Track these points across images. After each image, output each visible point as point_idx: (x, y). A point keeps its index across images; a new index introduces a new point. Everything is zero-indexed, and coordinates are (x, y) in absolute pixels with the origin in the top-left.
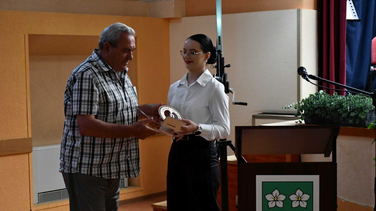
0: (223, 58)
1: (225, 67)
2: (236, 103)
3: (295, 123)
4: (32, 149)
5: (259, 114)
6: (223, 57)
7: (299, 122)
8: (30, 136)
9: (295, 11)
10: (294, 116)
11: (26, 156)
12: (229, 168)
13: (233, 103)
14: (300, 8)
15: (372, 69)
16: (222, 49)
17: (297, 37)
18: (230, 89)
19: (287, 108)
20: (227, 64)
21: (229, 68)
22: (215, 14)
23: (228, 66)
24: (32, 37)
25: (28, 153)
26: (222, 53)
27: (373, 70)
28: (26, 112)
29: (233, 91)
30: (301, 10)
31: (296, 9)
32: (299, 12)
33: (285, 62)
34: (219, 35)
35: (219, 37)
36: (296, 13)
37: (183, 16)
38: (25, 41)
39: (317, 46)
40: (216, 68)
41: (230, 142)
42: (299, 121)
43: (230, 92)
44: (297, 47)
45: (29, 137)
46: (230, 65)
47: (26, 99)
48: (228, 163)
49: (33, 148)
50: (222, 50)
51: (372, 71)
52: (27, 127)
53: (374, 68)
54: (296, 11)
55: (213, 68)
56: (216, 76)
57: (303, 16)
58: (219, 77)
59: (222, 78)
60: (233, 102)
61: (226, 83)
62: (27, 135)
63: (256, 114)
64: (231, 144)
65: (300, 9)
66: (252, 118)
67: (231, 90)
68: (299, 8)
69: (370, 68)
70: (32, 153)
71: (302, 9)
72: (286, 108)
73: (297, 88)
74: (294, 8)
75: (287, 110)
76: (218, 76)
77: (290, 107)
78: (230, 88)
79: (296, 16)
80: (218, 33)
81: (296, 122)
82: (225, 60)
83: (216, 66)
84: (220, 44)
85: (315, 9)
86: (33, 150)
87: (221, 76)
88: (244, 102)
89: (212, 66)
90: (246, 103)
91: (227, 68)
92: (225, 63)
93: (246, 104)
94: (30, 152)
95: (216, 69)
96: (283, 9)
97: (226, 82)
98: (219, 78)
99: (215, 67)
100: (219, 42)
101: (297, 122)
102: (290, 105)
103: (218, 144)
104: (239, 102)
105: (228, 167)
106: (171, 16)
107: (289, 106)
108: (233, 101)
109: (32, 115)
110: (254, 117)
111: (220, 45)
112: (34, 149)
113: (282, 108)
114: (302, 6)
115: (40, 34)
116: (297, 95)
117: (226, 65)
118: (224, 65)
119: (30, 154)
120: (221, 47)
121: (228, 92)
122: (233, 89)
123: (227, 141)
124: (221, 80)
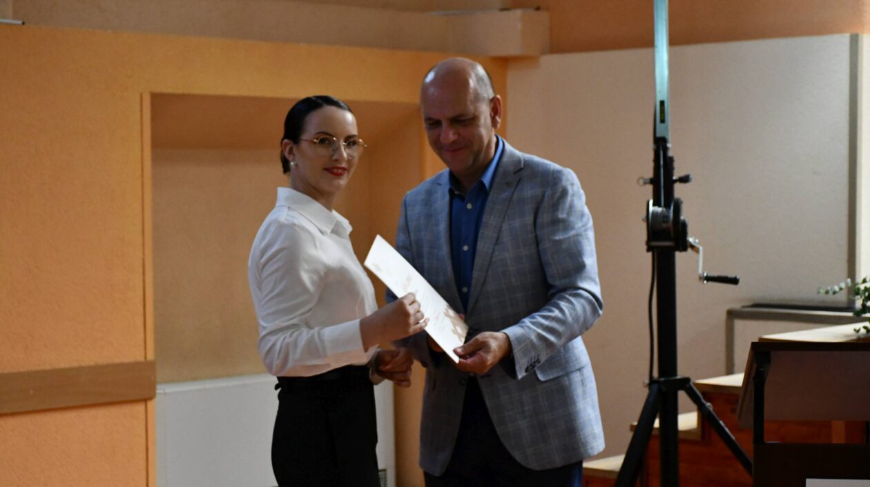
0: (671, 159)
1: (676, 181)
2: (709, 279)
3: (852, 332)
4: (153, 389)
5: (744, 307)
7: (863, 331)
8: (151, 356)
9: (845, 38)
10: (851, 314)
11: (140, 408)
13: (700, 278)
14: (858, 32)
16: (668, 134)
17: (848, 108)
18: (691, 240)
19: (831, 292)
20: (681, 175)
21: (686, 184)
22: (649, 43)
23: (685, 179)
24: (159, 101)
25: (145, 400)
26: (669, 145)
28: (142, 293)
29: (698, 246)
30: (860, 37)
31: (848, 35)
32: (855, 42)
34: (659, 98)
35: (662, 103)
36: (848, 46)
37: (543, 53)
38: (141, 111)
40: (651, 183)
41: (687, 380)
42: (865, 328)
43: (690, 250)
45: (148, 359)
46: (689, 176)
49: (158, 387)
50: (670, 137)
52: (143, 334)
54: (848, 39)
55: (645, 183)
56: (654, 205)
57: (864, 53)
58: (659, 209)
59: (668, 212)
60: (700, 275)
61: (680, 224)
62: (143, 355)
63: (737, 306)
64: (690, 387)
65: (857, 35)
66: (724, 316)
67: (693, 243)
68: (854, 31)
70: (153, 400)
71: (864, 35)
72: (827, 292)
73: (847, 240)
74: (840, 31)
75: (830, 297)
76: (659, 206)
77: (841, 289)
78: (691, 237)
79: (848, 53)
80: (659, 93)
81: (855, 330)
82: (676, 165)
83: (651, 179)
84: (663, 121)
86: (158, 391)
87: (667, 206)
88: (731, 275)
89: (642, 179)
90: (735, 278)
91: (682, 184)
92: (675, 172)
93: (734, 281)
94: (151, 398)
95: (650, 188)
96: (809, 34)
97: (681, 221)
98: (662, 211)
99: (648, 181)
100: (661, 116)
101: (857, 329)
102: (838, 285)
103: (655, 387)
104: (714, 274)
105: (681, 446)
106: (513, 49)
107: (837, 288)
108: (700, 271)
109: (155, 302)
110: (732, 315)
111: (663, 125)
112: (161, 389)
113: (818, 293)
114: (862, 26)
115: (180, 91)
116: (847, 259)
117: (679, 178)
118: (674, 178)
119: (150, 404)
120: (667, 129)
121: (685, 249)
122: (697, 241)
123: (679, 377)
124: (667, 217)
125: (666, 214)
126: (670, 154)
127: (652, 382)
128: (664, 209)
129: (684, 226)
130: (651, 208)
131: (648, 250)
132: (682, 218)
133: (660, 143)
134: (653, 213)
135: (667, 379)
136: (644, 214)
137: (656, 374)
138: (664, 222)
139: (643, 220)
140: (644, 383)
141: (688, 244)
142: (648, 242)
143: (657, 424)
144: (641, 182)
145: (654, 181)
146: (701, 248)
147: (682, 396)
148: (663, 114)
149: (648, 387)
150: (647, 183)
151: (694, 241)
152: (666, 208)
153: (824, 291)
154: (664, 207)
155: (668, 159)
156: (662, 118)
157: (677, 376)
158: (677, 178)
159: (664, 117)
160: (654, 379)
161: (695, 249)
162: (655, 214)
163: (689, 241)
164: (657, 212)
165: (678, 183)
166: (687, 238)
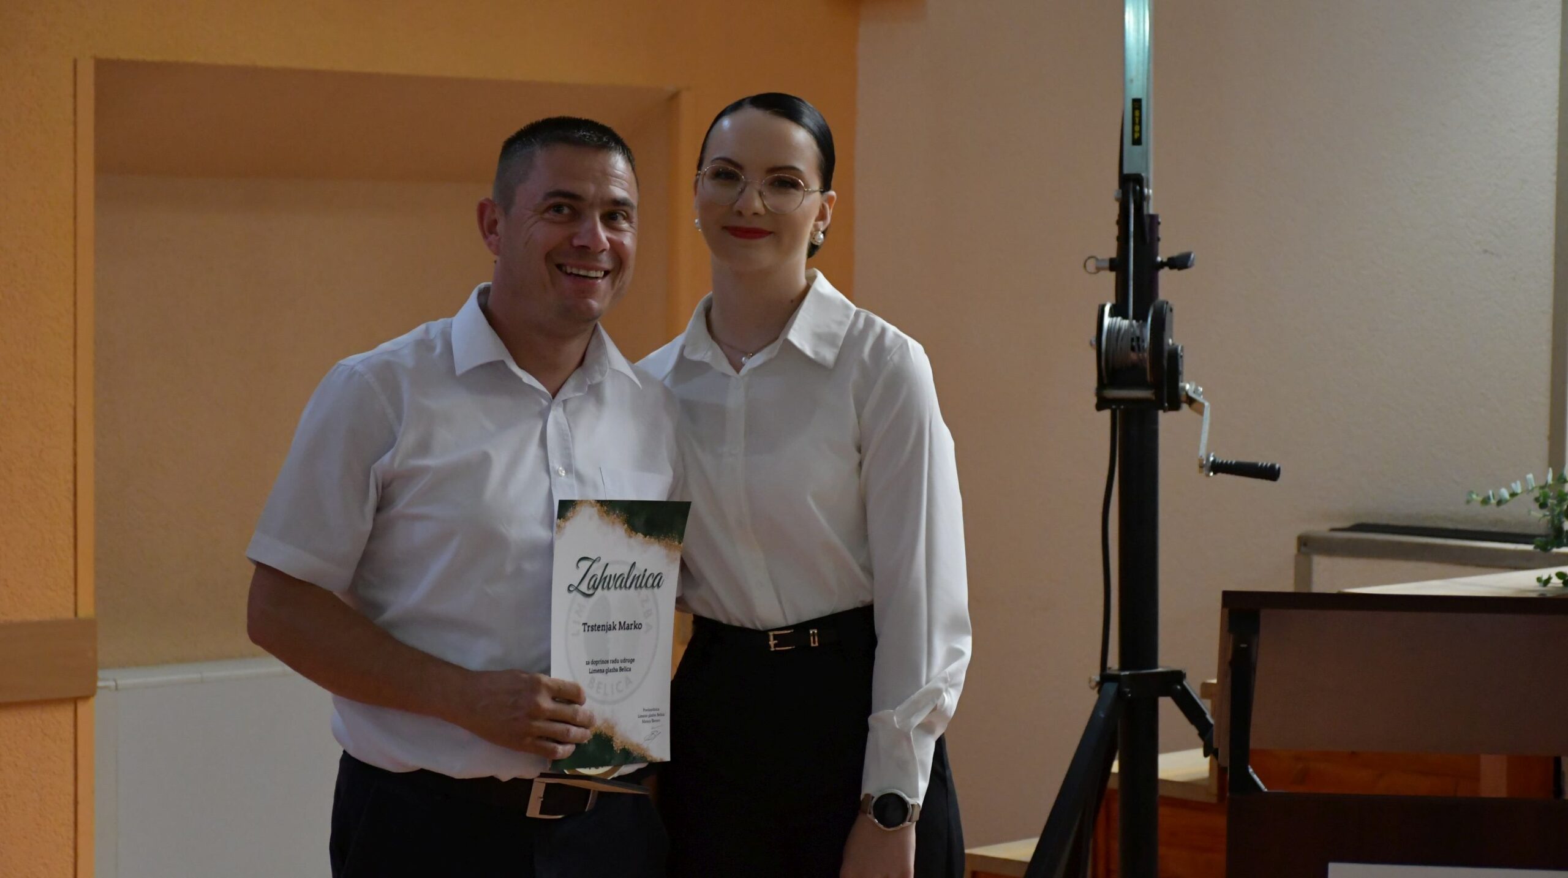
0: (1154, 219)
1: (1162, 265)
2: (1218, 468)
3: (1535, 584)
4: (95, 678)
5: (1334, 530)
6: (1152, 211)
7: (1556, 582)
8: (87, 610)
10: (1530, 547)
11: (64, 715)
12: (1164, 814)
13: (1201, 466)
16: (1146, 168)
17: (1556, 117)
18: (1190, 387)
19: (1493, 501)
20: (1175, 252)
21: (1183, 272)
23: (1180, 263)
25: (75, 701)
26: (1149, 191)
28: (70, 477)
29: (1200, 399)
33: (1486, 251)
34: (1137, 90)
35: (1137, 103)
38: (75, 96)
40: (1111, 269)
41: (1178, 676)
42: (1560, 575)
43: (1185, 407)
44: (1553, 168)
45: (82, 614)
46: (1189, 254)
47: (71, 412)
48: (1162, 791)
49: (101, 674)
50: (1151, 176)
52: (71, 561)
55: (1098, 269)
56: (1113, 314)
58: (1126, 323)
59: (1142, 327)
60: (1201, 460)
61: (1166, 355)
62: (71, 606)
63: (1320, 528)
64: (1184, 689)
66: (1292, 548)
67: (1191, 394)
70: (93, 701)
72: (1486, 501)
73: (1548, 394)
75: (1492, 508)
76: (1125, 317)
77: (1513, 495)
78: (1188, 381)
80: (1131, 82)
81: (1539, 580)
82: (1163, 232)
83: (1112, 261)
84: (1137, 141)
86: (100, 684)
87: (1140, 316)
88: (1263, 460)
89: (1093, 261)
90: (1273, 467)
91: (1175, 272)
92: (1161, 246)
93: (1270, 473)
94: (86, 698)
95: (1111, 276)
97: (1166, 348)
98: (1131, 325)
99: (1107, 264)
100: (1134, 132)
101: (1545, 577)
102: (1508, 487)
103: (1111, 688)
104: (1231, 458)
105: (1163, 811)
107: (1505, 493)
108: (1202, 452)
110: (1308, 545)
111: (1138, 149)
112: (106, 679)
113: (1468, 502)
115: (157, 58)
116: (1547, 433)
117: (1170, 259)
118: (1159, 259)
119: (82, 708)
120: (1145, 158)
121: (1175, 406)
122: (1201, 389)
123: (1160, 670)
124: (1138, 338)
125: (1138, 333)
126: (1151, 209)
127: (1106, 677)
128: (1134, 322)
129: (1174, 357)
130: (1107, 321)
131: (1100, 407)
132: (1170, 341)
133: (1131, 187)
134: (1109, 330)
135: (1133, 672)
136: (1095, 333)
137: (1113, 662)
138: (1133, 349)
139: (1091, 344)
140: (1090, 681)
141: (1183, 398)
142: (1099, 390)
143: (1115, 768)
144: (1091, 265)
145: (1117, 265)
146: (1207, 404)
147: (1167, 706)
148: (1137, 128)
149: (1097, 689)
150: (1103, 269)
151: (1193, 387)
152: (1137, 321)
153: (1480, 499)
154: (1134, 318)
155: (1147, 221)
156: (1137, 135)
157: (1155, 666)
158: (1165, 260)
159: (1140, 131)
160: (1108, 672)
161: (1195, 405)
162: (1113, 332)
163: (1184, 388)
164: (1120, 329)
165: (1166, 269)
166: (1181, 384)
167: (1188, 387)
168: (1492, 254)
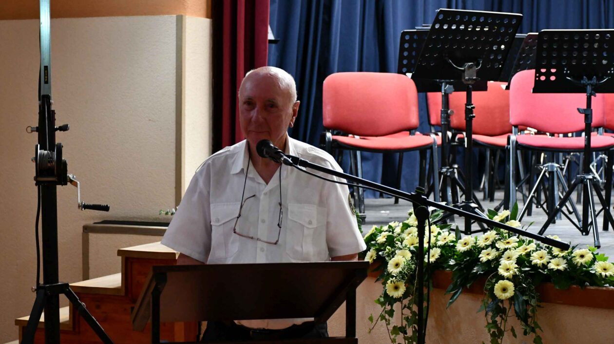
0: (53, 111)
1: (57, 129)
2: (86, 207)
13: (79, 207)
14: (183, 14)
15: (329, 139)
16: (51, 92)
17: (175, 71)
18: (71, 176)
19: (170, 213)
20: (61, 125)
21: (65, 132)
23: (64, 128)
26: (52, 101)
27: (331, 139)
29: (76, 181)
30: (184, 17)
31: (175, 16)
32: (180, 21)
33: (150, 120)
34: (46, 62)
35: (46, 68)
36: (175, 24)
39: (211, 90)
40: (37, 132)
41: (66, 285)
43: (69, 183)
44: (175, 90)
46: (67, 125)
50: (53, 95)
51: (329, 141)
53: (333, 134)
54: (175, 18)
55: (32, 131)
56: (40, 149)
57: (187, 30)
58: (46, 152)
59: (52, 154)
60: (79, 204)
61: (62, 163)
63: (90, 222)
65: (182, 16)
66: (80, 230)
67: (71, 178)
68: (179, 14)
69: (325, 136)
71: (187, 17)
72: (167, 213)
73: (174, 172)
74: (168, 13)
76: (45, 150)
78: (70, 173)
79: (175, 29)
80: (44, 59)
82: (56, 117)
83: (37, 127)
84: (46, 82)
85: (207, 17)
87: (51, 149)
88: (104, 204)
89: (30, 128)
90: (107, 206)
91: (62, 132)
92: (56, 122)
93: (106, 208)
96: (145, 14)
97: (62, 161)
98: (48, 153)
99: (35, 129)
100: (45, 78)
103: (42, 291)
104: (91, 203)
108: (79, 201)
110: (87, 229)
111: (47, 85)
113: (160, 214)
114: (185, 9)
116: (175, 186)
117: (59, 127)
118: (56, 127)
120: (50, 88)
121: (66, 184)
122: (75, 177)
123: (59, 283)
124: (51, 158)
125: (51, 156)
126: (53, 108)
127: (39, 288)
129: (65, 164)
130: (39, 151)
131: (36, 184)
132: (63, 159)
133: (45, 100)
134: (40, 155)
135: (50, 285)
136: (34, 156)
137: (41, 282)
138: (49, 162)
139: (32, 160)
140: (32, 289)
141: (69, 180)
142: (35, 179)
143: (42, 319)
145: (40, 130)
146: (78, 182)
147: (63, 297)
148: (46, 77)
149: (36, 292)
150: (34, 131)
151: (72, 177)
152: (50, 151)
153: (165, 213)
154: (50, 150)
155: (51, 112)
156: (46, 80)
157: (58, 282)
158: (58, 127)
159: (48, 79)
160: (40, 285)
161: (73, 183)
162: (42, 156)
163: (69, 176)
164: (44, 154)
165: (58, 131)
166: (68, 175)
167: (70, 176)
168: (152, 121)
